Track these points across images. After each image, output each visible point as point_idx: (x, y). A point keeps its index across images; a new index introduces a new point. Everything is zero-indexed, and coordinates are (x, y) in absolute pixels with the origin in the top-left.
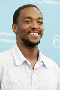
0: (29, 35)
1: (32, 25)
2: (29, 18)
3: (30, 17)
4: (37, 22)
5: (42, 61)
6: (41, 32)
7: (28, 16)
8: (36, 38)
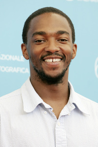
0: (43, 64)
1: (47, 46)
2: (41, 34)
3: (42, 32)
4: (56, 39)
5: (73, 103)
6: (65, 57)
7: (39, 30)
8: (54, 68)
